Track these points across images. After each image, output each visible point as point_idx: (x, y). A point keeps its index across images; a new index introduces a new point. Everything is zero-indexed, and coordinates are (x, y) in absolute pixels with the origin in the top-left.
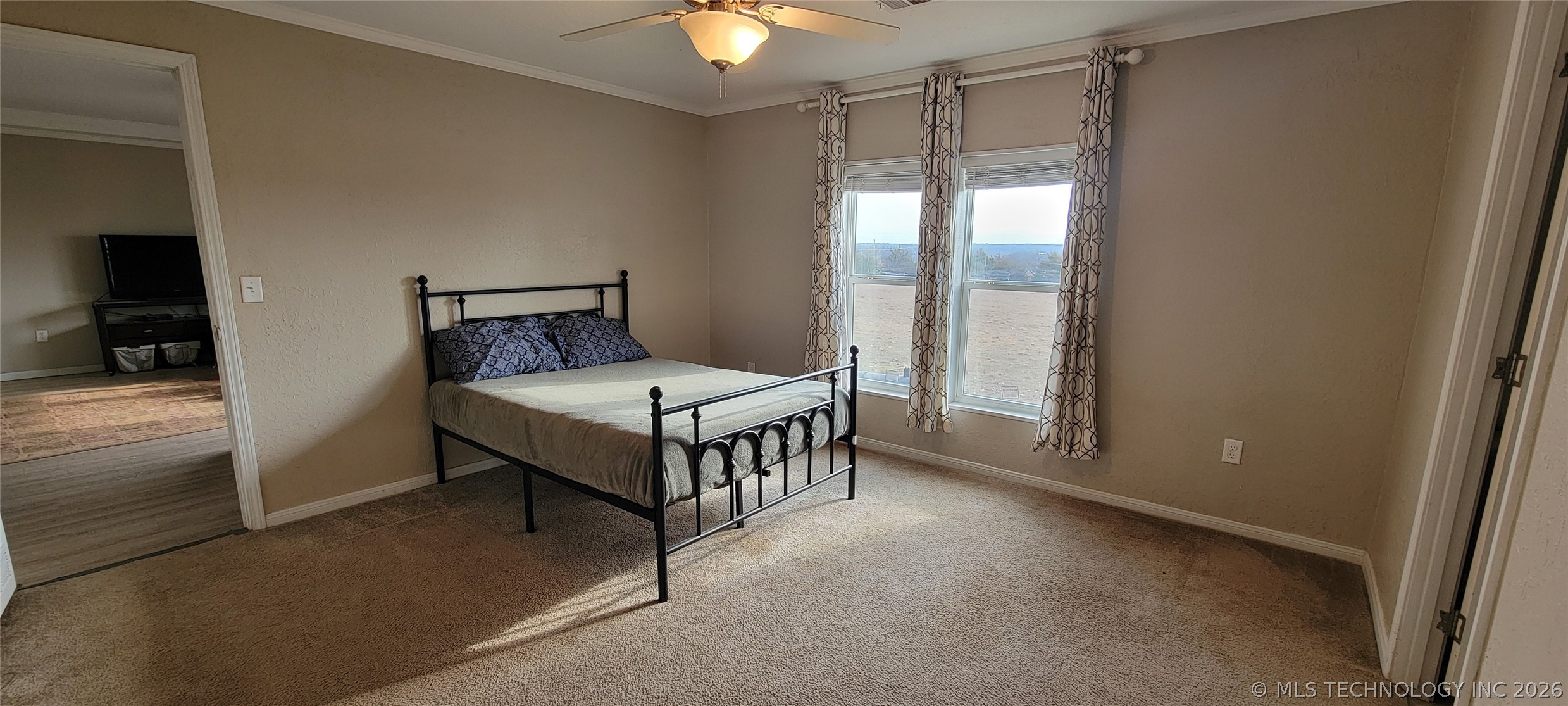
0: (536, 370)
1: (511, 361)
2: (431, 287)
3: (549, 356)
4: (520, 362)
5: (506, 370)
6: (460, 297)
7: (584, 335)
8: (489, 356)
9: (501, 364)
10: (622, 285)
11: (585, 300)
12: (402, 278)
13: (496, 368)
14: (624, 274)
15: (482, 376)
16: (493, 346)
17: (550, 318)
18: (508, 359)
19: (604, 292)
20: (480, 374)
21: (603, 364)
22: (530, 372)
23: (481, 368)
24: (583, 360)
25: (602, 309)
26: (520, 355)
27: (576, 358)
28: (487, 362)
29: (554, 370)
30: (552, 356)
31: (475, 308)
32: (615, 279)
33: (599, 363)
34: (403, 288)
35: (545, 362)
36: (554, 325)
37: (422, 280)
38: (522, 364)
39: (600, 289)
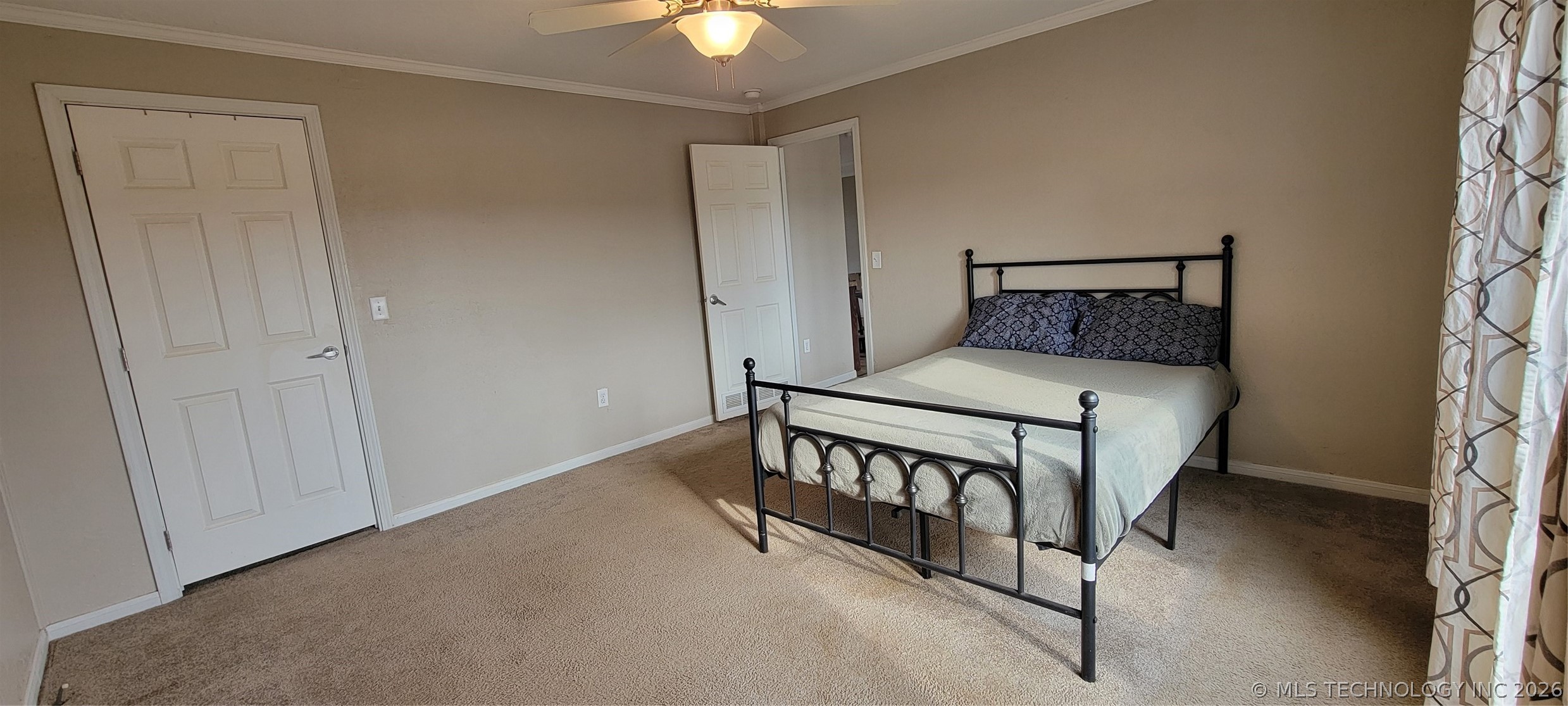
0: (1029, 349)
1: (1001, 334)
2: (976, 259)
3: (1047, 336)
4: (1011, 337)
5: (995, 342)
6: (999, 268)
7: (1114, 320)
8: (984, 327)
9: (990, 336)
10: (1227, 256)
11: (1162, 277)
12: (960, 251)
13: (985, 339)
14: (1228, 240)
15: (972, 343)
16: (994, 318)
17: (1099, 296)
18: (999, 332)
19: (1184, 267)
20: (969, 341)
21: (1111, 358)
22: (1023, 350)
23: (972, 336)
24: (1089, 348)
25: (1179, 290)
26: (1013, 330)
27: (1083, 345)
28: (979, 331)
29: (1046, 352)
30: (1050, 338)
31: (1014, 279)
32: (1218, 248)
33: (1105, 357)
34: (960, 259)
35: (1039, 342)
36: (1095, 304)
37: (969, 253)
38: (1013, 340)
39: (1181, 262)
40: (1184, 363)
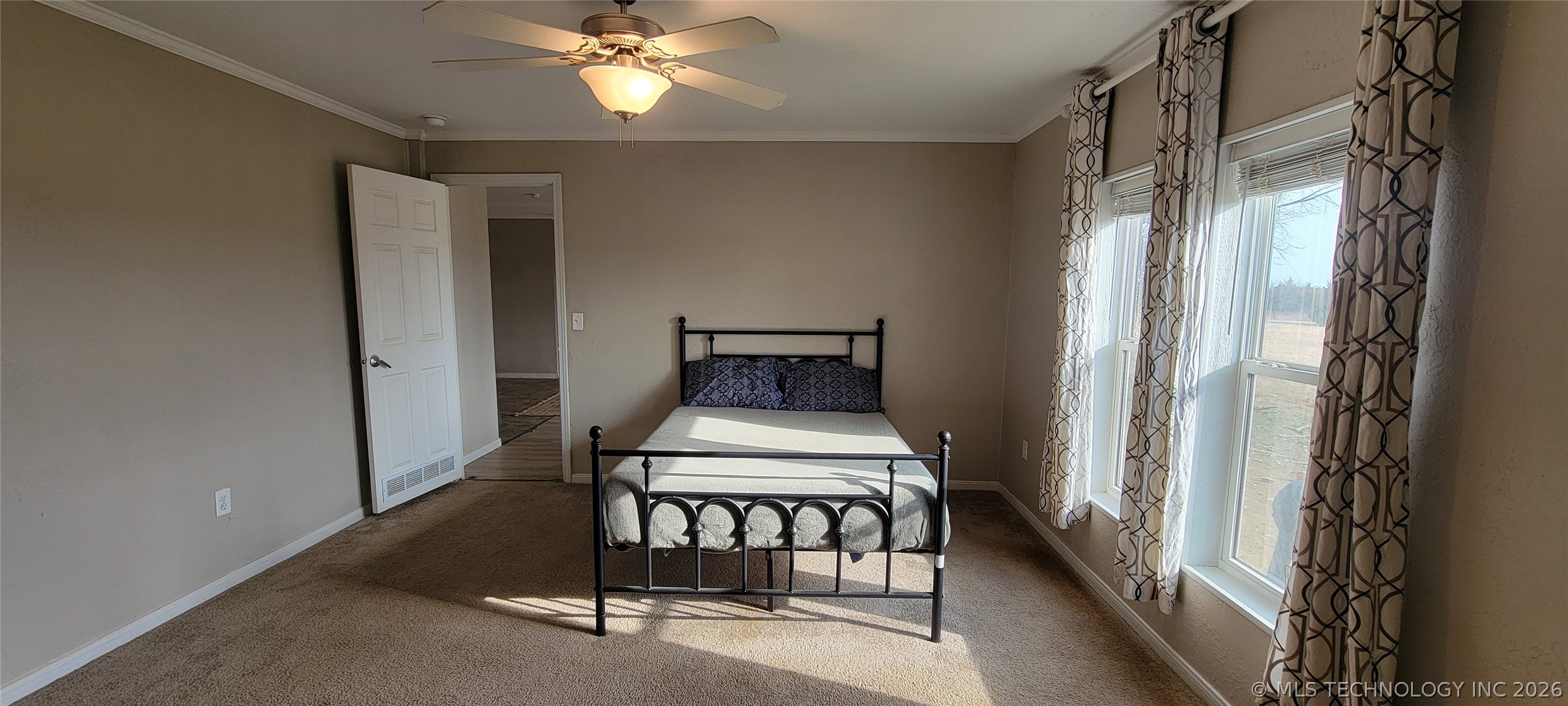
0: (750, 406)
1: (725, 394)
2: (688, 325)
3: (764, 394)
4: (734, 396)
5: (720, 401)
6: (710, 334)
7: (812, 380)
8: (708, 387)
9: (715, 396)
10: (879, 334)
11: (836, 347)
12: (671, 317)
13: (711, 398)
14: (880, 322)
15: (698, 403)
16: (716, 379)
17: (793, 360)
18: (723, 391)
19: (853, 340)
20: (695, 401)
21: (817, 410)
22: (743, 406)
23: (698, 396)
24: (798, 403)
25: (850, 356)
26: (736, 390)
27: (793, 400)
28: (704, 391)
29: (765, 408)
30: (767, 396)
31: (723, 345)
32: (873, 327)
33: (813, 409)
34: (671, 326)
35: (759, 399)
36: (792, 368)
37: (682, 320)
38: (736, 398)
39: (851, 336)
40: (867, 411)
